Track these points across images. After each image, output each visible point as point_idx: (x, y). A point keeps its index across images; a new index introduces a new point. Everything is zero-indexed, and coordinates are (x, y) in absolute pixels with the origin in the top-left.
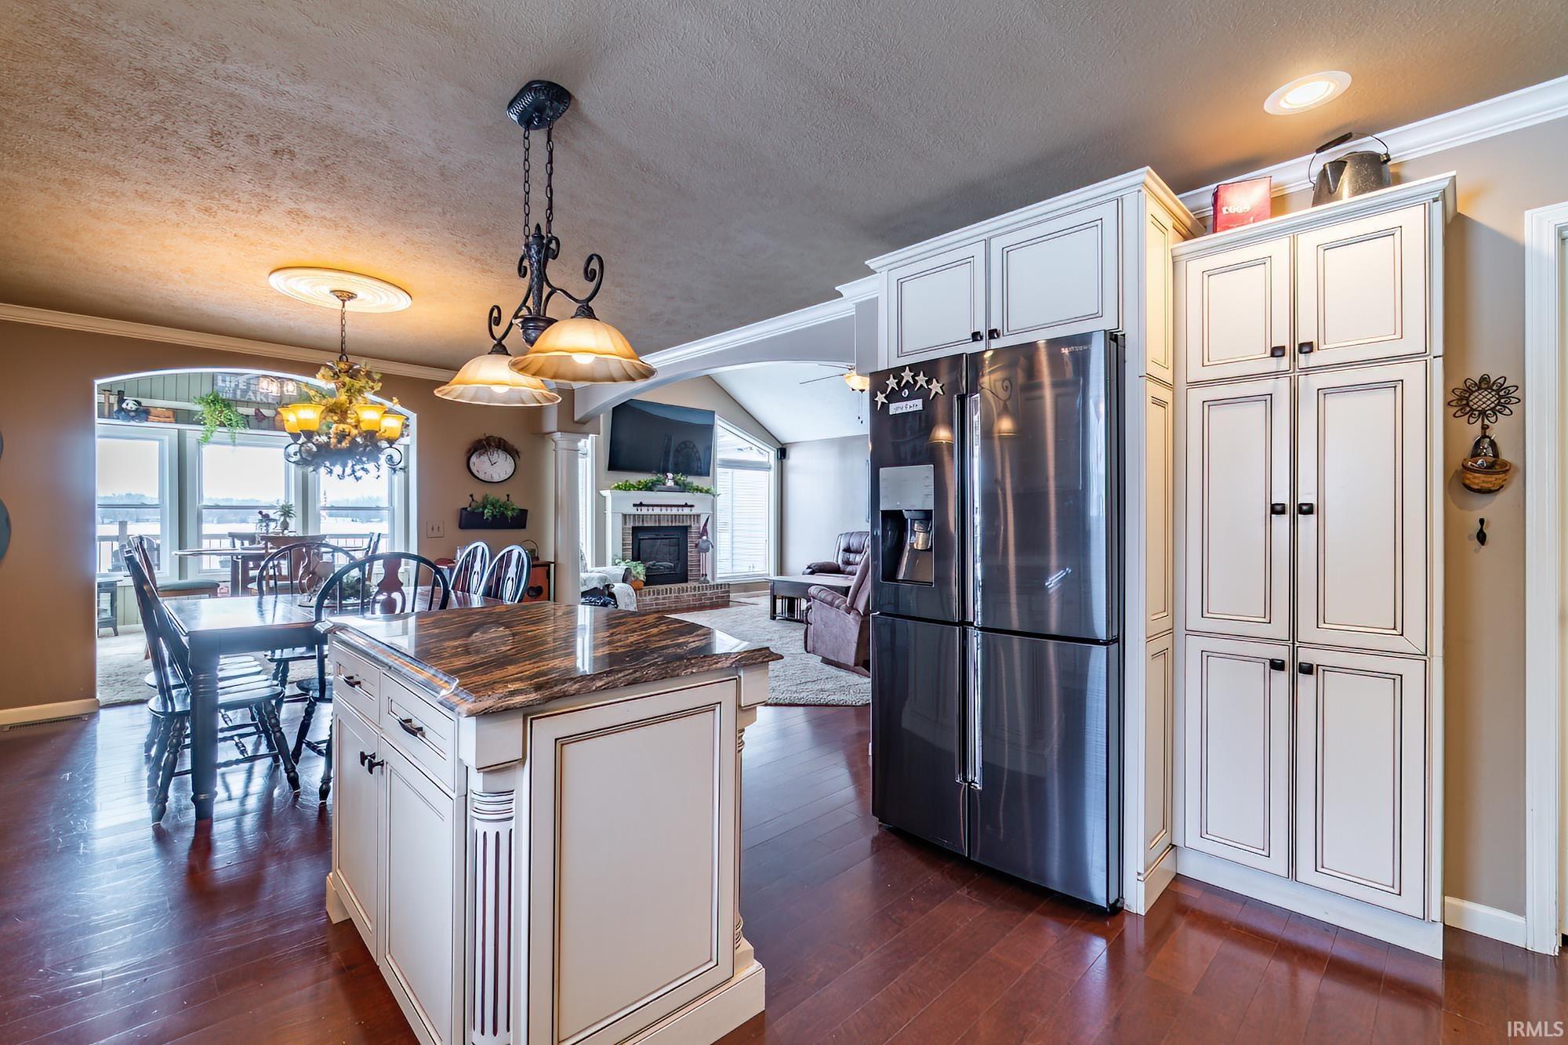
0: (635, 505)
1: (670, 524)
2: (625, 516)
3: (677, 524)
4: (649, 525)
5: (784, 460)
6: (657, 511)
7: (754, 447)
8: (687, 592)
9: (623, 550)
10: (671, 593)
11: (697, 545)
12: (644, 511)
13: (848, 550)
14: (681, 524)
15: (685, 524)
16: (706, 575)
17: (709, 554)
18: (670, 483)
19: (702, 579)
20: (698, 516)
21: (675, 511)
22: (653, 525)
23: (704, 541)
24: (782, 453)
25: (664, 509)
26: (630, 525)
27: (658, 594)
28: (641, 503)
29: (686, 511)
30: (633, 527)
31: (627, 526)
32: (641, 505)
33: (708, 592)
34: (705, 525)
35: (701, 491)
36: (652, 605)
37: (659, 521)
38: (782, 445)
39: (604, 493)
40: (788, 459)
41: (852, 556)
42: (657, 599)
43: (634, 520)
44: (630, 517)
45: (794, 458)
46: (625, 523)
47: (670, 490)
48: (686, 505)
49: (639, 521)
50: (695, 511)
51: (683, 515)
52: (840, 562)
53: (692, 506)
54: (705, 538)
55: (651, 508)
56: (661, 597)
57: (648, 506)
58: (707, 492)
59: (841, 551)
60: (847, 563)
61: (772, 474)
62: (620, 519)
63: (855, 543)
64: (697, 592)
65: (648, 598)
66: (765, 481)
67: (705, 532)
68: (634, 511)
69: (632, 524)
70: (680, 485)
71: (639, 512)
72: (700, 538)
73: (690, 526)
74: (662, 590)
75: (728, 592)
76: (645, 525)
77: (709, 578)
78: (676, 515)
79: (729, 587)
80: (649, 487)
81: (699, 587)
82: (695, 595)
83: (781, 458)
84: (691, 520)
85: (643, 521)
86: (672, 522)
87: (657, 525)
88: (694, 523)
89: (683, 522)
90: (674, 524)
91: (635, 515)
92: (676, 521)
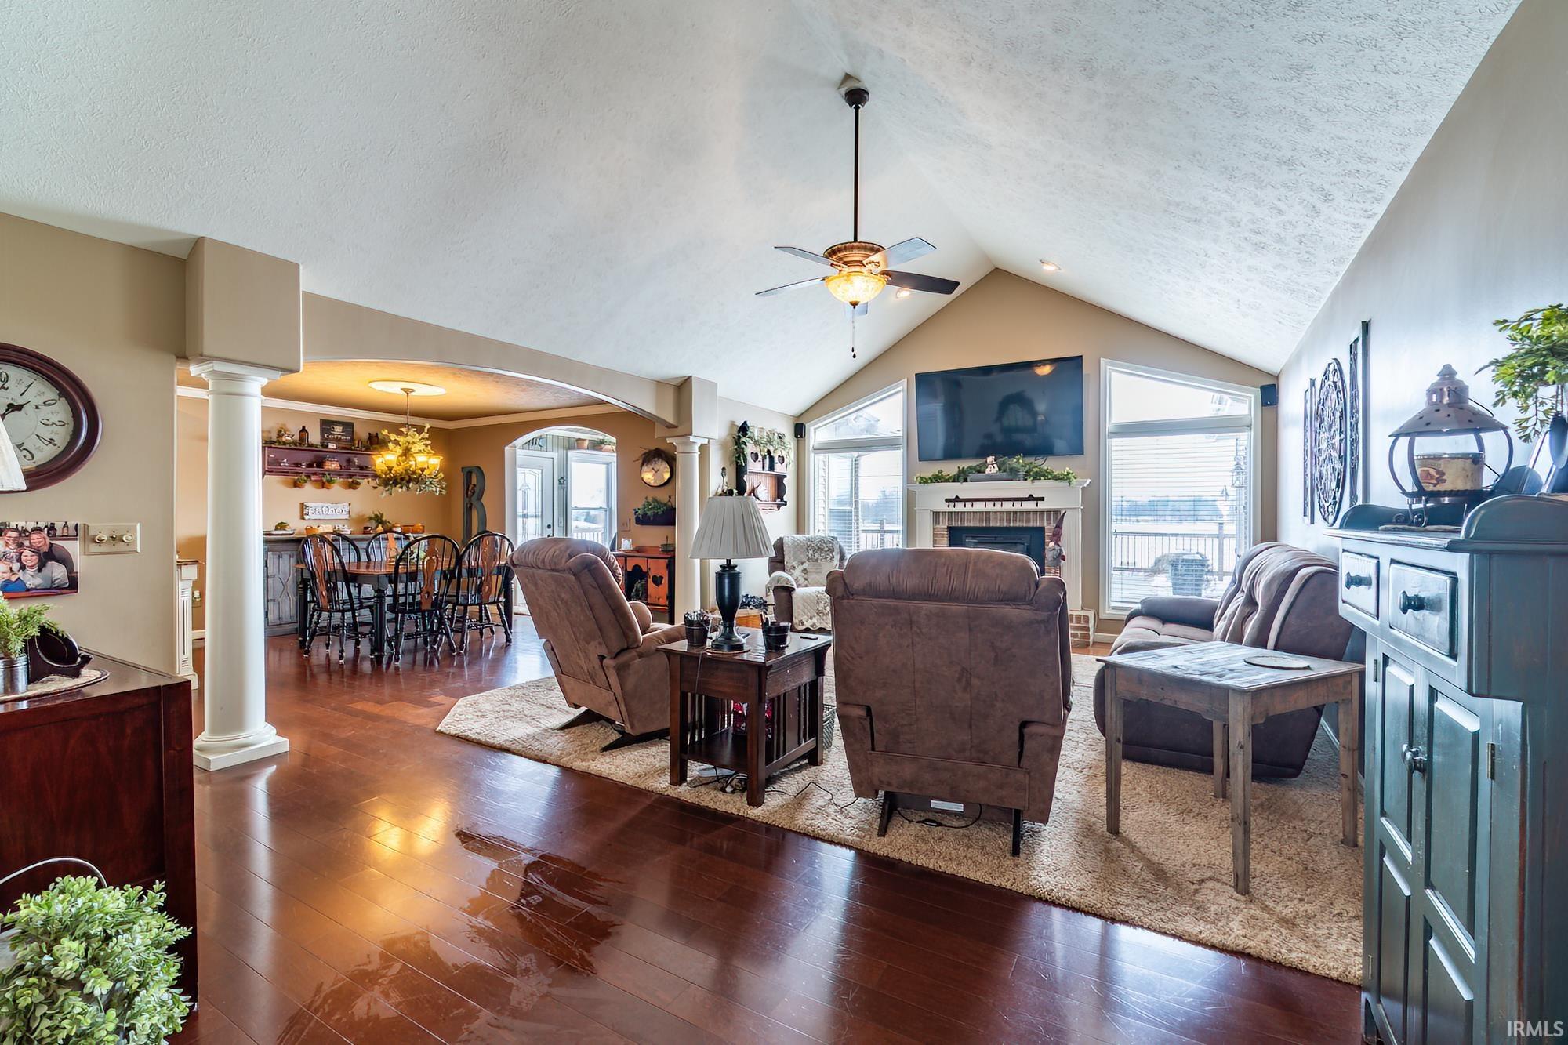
0: (947, 500)
1: (1006, 524)
2: (935, 514)
3: (1018, 524)
4: (973, 525)
6: (979, 507)
12: (960, 507)
15: (1032, 525)
18: (992, 470)
21: (1008, 506)
22: (979, 525)
25: (998, 504)
26: (944, 525)
28: (957, 497)
29: (1029, 506)
30: (949, 528)
31: (941, 526)
32: (957, 499)
34: (1059, 525)
35: (1050, 478)
37: (988, 520)
43: (950, 519)
44: (943, 516)
46: (938, 522)
47: (992, 478)
48: (1031, 498)
49: (957, 521)
50: (1047, 506)
51: (1026, 512)
53: (1042, 499)
55: (970, 503)
57: (966, 500)
62: (930, 518)
67: (1054, 536)
68: (943, 507)
69: (947, 524)
71: (952, 509)
73: (1043, 527)
76: (966, 525)
78: (1013, 513)
80: (962, 477)
84: (1042, 519)
85: (963, 521)
86: (1008, 521)
87: (984, 525)
88: (1049, 524)
89: (1028, 521)
90: (1012, 525)
91: (950, 513)
92: (1016, 520)
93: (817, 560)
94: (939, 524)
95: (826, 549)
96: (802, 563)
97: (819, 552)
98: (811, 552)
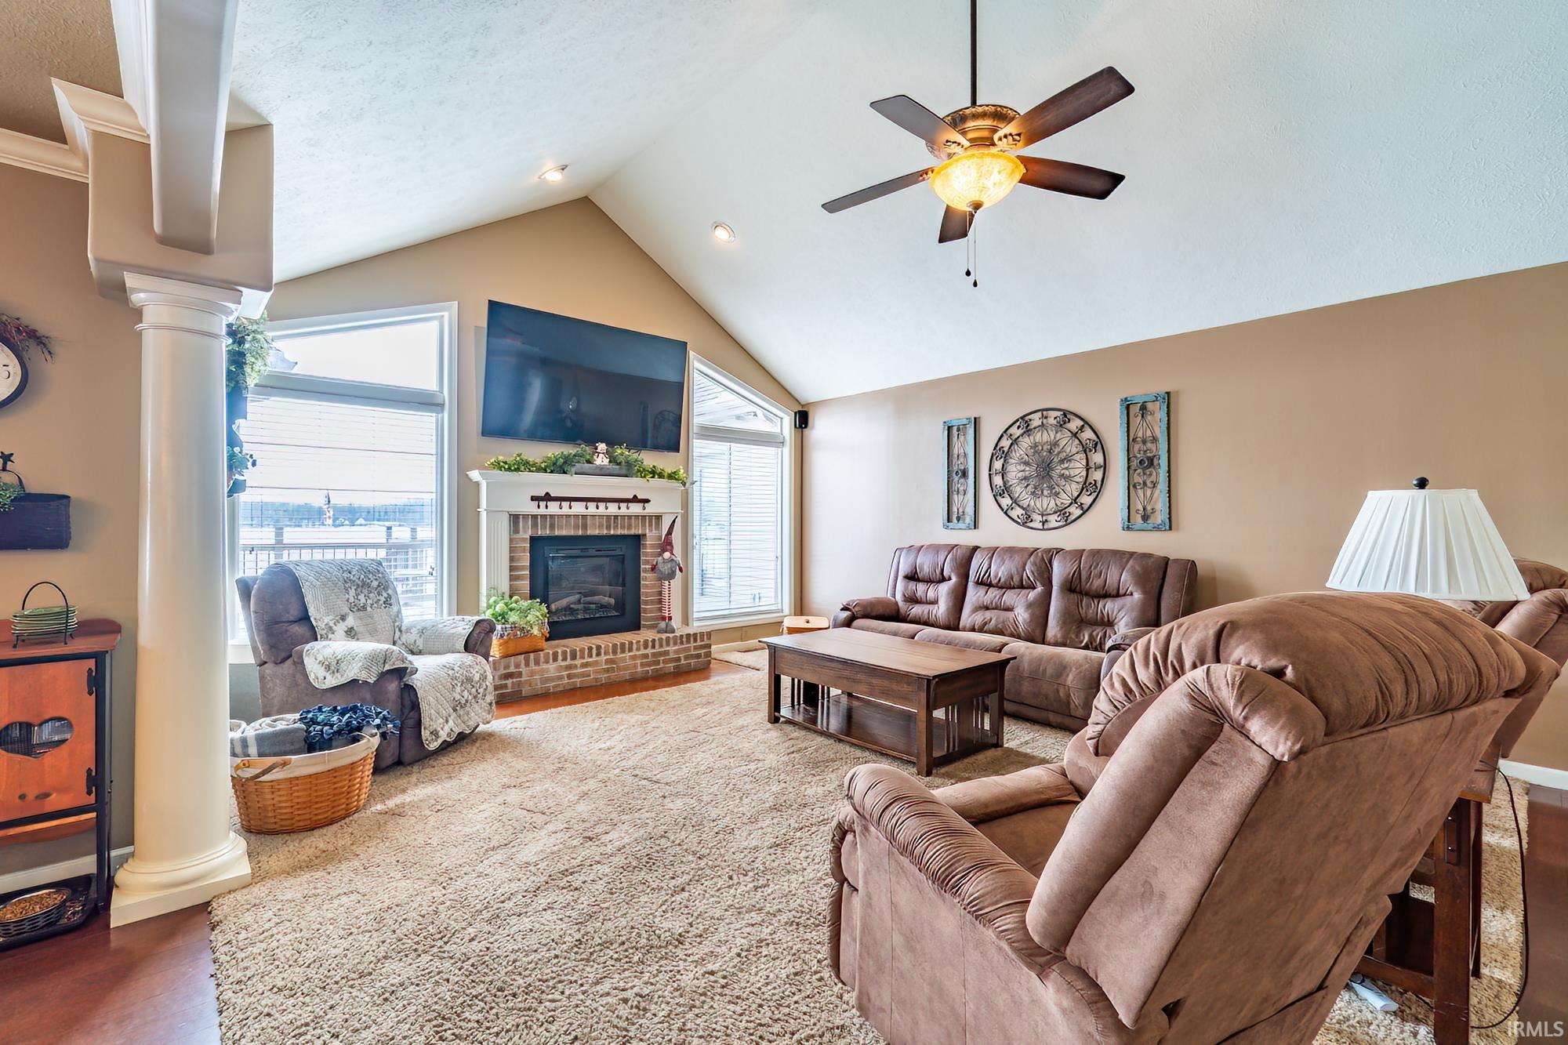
0: (533, 499)
1: (605, 532)
2: (515, 518)
3: (619, 532)
4: (564, 533)
5: (806, 431)
6: (578, 508)
7: (760, 412)
8: (630, 650)
9: (512, 578)
10: (598, 654)
11: (653, 569)
12: (553, 508)
13: (912, 577)
14: (626, 532)
15: (632, 532)
16: (670, 618)
17: (676, 583)
18: (601, 460)
19: (663, 625)
20: (659, 517)
21: (613, 509)
22: (572, 533)
23: (665, 561)
24: (803, 419)
25: (592, 506)
26: (526, 533)
27: (574, 657)
28: (547, 495)
29: (636, 509)
30: (532, 539)
31: (520, 535)
32: (548, 498)
33: (672, 648)
34: (670, 532)
35: (661, 476)
36: (561, 678)
37: (585, 526)
38: (803, 406)
39: (475, 475)
40: (813, 427)
41: (921, 588)
42: (569, 667)
43: (534, 525)
44: (526, 522)
45: (821, 427)
46: (516, 531)
47: (602, 472)
48: (635, 499)
49: (544, 527)
50: (650, 509)
51: (630, 517)
52: (899, 597)
53: (648, 501)
54: (667, 555)
55: (565, 504)
56: (578, 662)
57: (560, 499)
58: (672, 476)
59: (900, 578)
60: (913, 600)
61: (787, 452)
62: (504, 524)
63: (925, 563)
64: (649, 651)
65: (552, 666)
66: (776, 463)
67: (667, 544)
68: (532, 508)
69: (530, 533)
70: (619, 464)
71: (542, 511)
72: (660, 554)
73: (645, 535)
74: (582, 651)
75: (709, 646)
76: (556, 534)
77: (676, 623)
78: (616, 517)
79: (709, 639)
80: (560, 467)
81: (654, 641)
82: (646, 656)
83: (801, 427)
84: (644, 525)
85: (552, 527)
86: (608, 527)
87: (580, 533)
88: (651, 531)
89: (629, 528)
90: (612, 532)
91: (535, 517)
92: (617, 526)
93: (364, 608)
94: (518, 533)
95: (375, 584)
96: (343, 618)
97: (365, 591)
98: (352, 592)
